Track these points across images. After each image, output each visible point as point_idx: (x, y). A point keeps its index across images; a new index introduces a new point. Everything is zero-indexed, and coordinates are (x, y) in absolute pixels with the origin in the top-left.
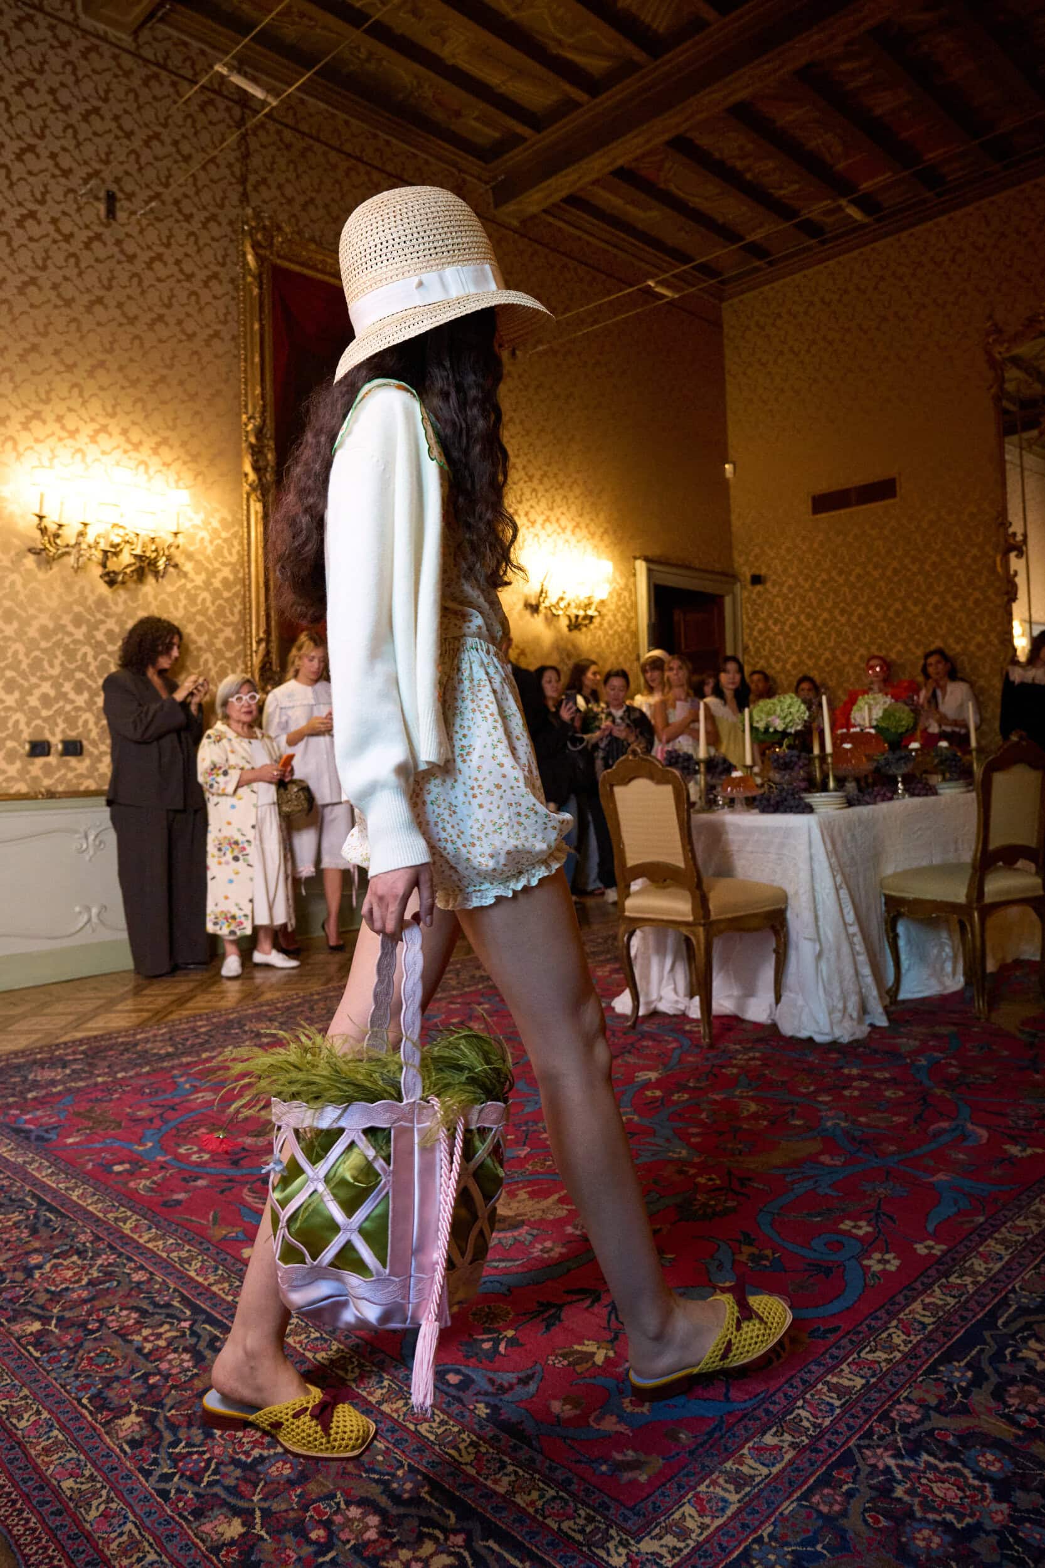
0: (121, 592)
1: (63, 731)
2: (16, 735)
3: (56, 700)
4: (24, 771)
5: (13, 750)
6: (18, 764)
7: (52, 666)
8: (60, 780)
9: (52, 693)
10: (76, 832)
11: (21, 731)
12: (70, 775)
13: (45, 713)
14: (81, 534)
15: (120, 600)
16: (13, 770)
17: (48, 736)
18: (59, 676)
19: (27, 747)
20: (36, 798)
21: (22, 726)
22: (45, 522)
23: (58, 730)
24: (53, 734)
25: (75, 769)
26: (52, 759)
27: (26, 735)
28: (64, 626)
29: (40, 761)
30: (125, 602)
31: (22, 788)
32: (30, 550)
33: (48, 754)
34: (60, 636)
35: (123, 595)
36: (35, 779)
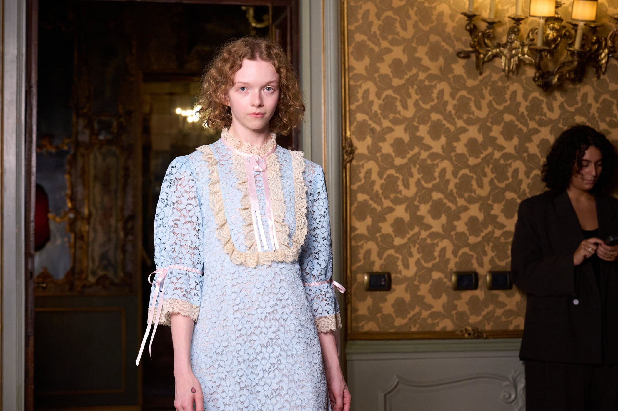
0: (557, 95)
1: (492, 261)
2: (441, 266)
3: (485, 225)
4: (449, 307)
5: (438, 284)
6: (444, 298)
7: (481, 186)
8: (488, 318)
9: (481, 216)
10: (506, 379)
11: (448, 260)
12: (499, 312)
13: (472, 240)
14: (514, 30)
15: (556, 105)
16: (438, 305)
17: (475, 266)
18: (487, 197)
19: (454, 278)
20: (462, 338)
21: (449, 255)
22: (475, 21)
23: (486, 260)
24: (481, 264)
25: (504, 305)
26: (480, 293)
27: (452, 266)
28: (495, 139)
29: (467, 295)
30: (561, 107)
31: (447, 325)
32: (458, 54)
33: (475, 287)
34: (490, 150)
35: (559, 98)
36: (462, 316)
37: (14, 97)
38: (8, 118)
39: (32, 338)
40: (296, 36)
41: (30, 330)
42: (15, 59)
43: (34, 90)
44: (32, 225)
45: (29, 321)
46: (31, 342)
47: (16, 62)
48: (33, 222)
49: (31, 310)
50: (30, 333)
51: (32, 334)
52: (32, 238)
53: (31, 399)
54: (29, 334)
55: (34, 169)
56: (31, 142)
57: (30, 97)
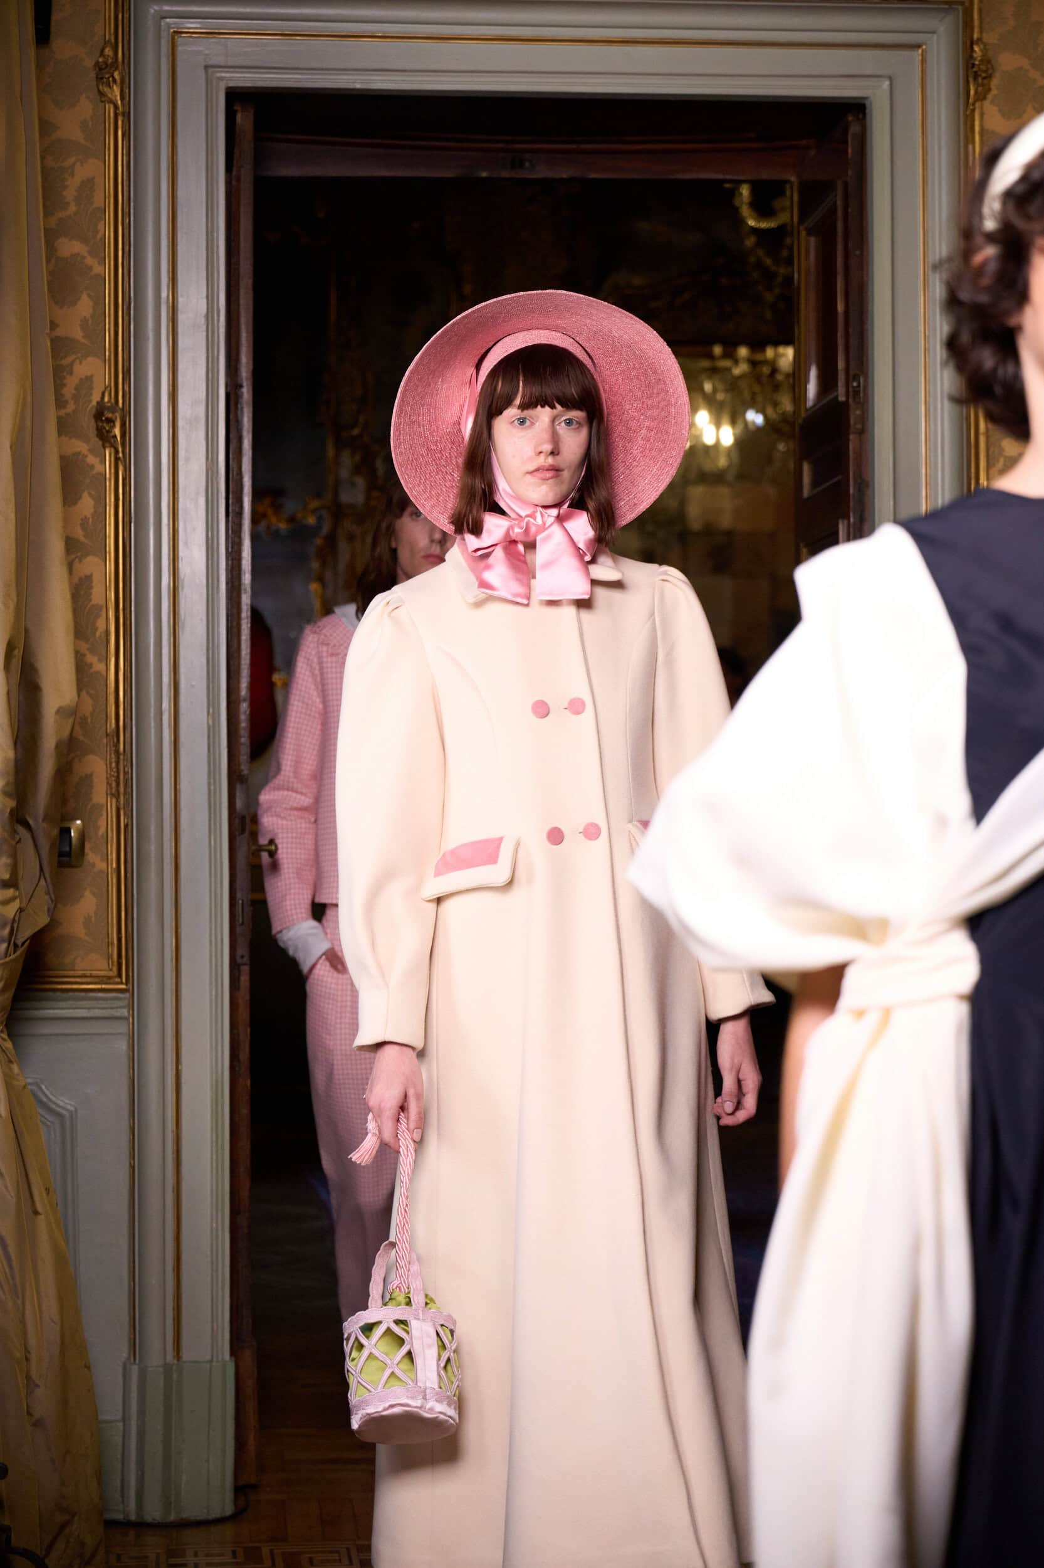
37: (201, 411)
38: (187, 460)
39: (245, 969)
40: (858, 252)
41: (243, 951)
42: (202, 321)
43: (246, 393)
44: (244, 707)
45: (239, 930)
46: (245, 979)
47: (204, 327)
48: (245, 700)
49: (243, 904)
50: (242, 957)
51: (246, 959)
52: (244, 739)
53: (245, 1111)
54: (239, 960)
55: (247, 578)
56: (240, 513)
57: (236, 408)
